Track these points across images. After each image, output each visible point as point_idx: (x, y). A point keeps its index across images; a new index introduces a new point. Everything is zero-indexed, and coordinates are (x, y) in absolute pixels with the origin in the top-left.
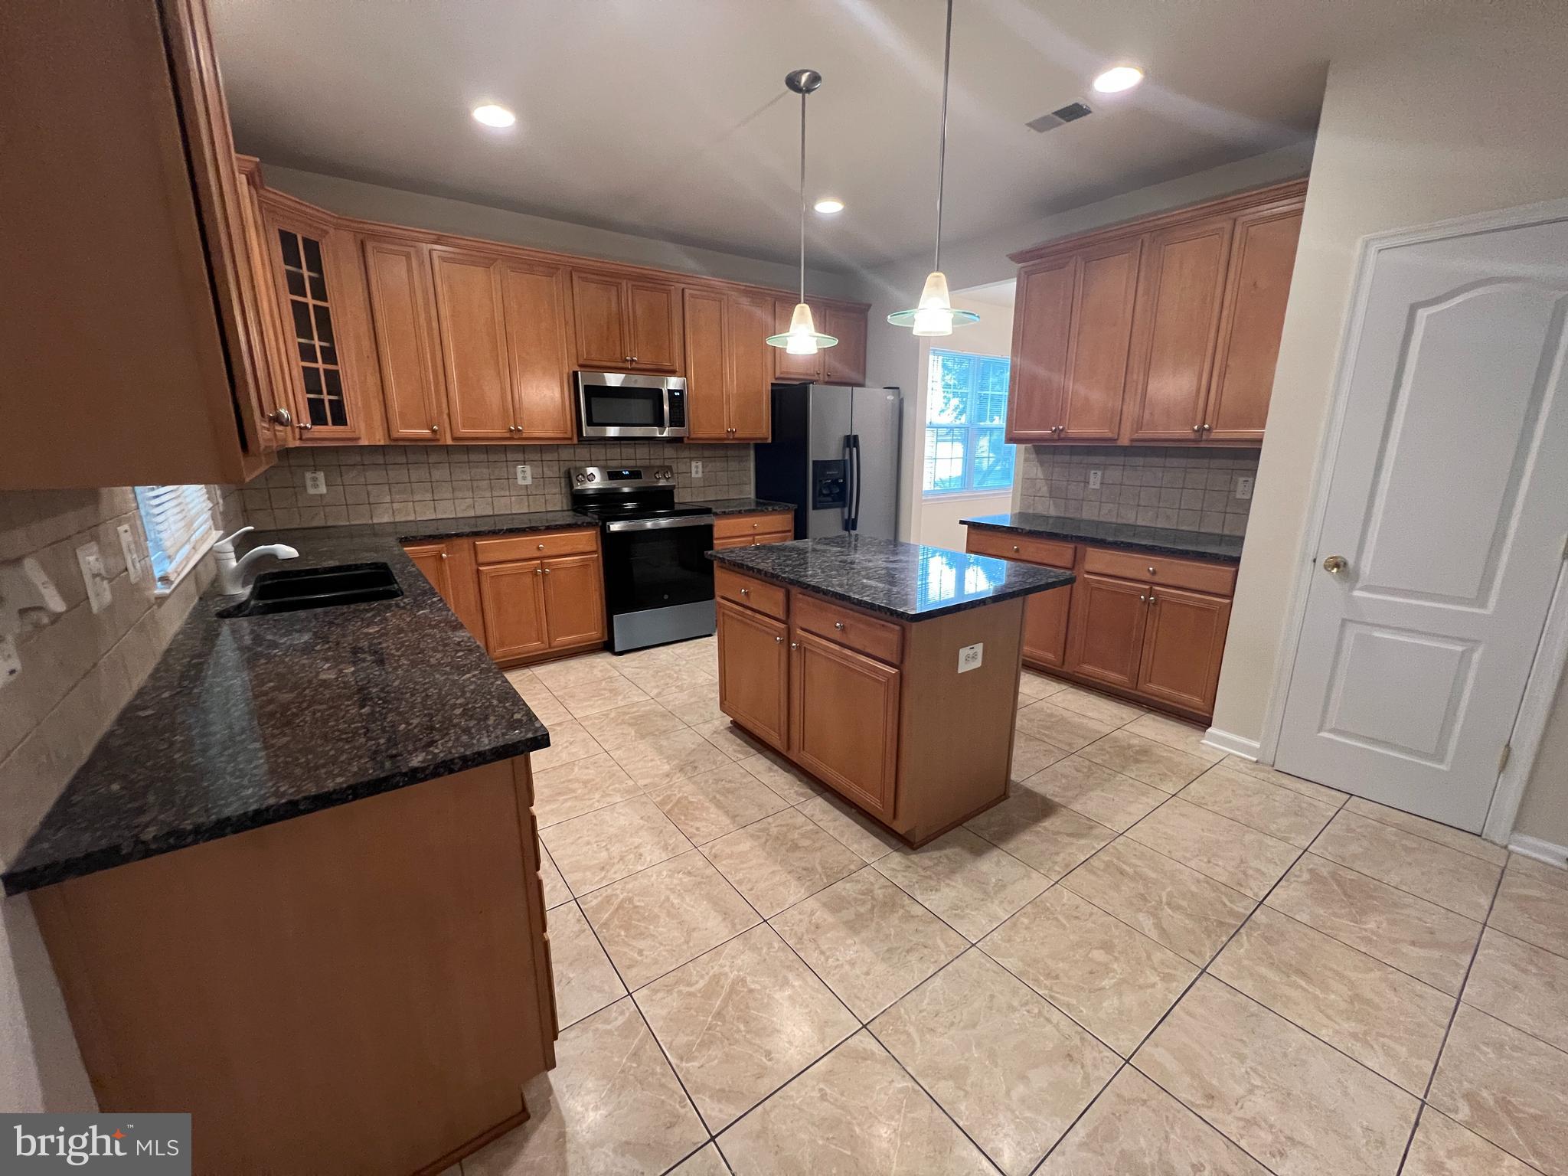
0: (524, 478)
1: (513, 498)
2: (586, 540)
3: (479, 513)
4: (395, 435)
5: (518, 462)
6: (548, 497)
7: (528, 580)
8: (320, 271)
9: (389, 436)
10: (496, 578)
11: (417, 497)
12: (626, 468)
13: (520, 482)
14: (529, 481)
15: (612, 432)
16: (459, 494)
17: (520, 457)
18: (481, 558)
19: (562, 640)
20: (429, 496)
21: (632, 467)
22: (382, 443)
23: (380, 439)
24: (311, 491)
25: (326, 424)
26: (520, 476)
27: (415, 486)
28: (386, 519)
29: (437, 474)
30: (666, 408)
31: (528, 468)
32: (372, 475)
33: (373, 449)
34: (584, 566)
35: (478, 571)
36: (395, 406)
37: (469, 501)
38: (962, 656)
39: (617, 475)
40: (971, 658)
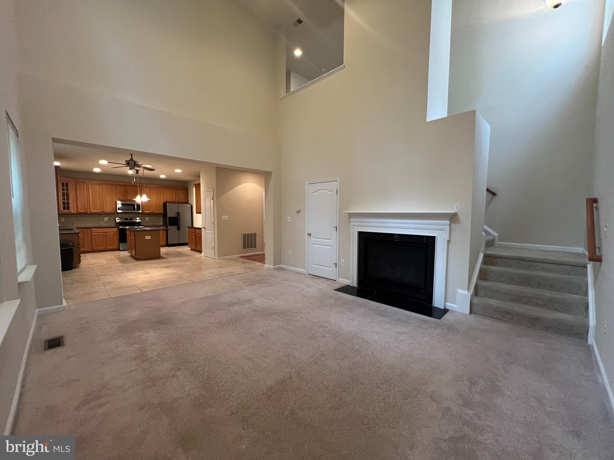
1: (103, 223)
2: (115, 230)
4: (79, 211)
6: (111, 223)
7: (102, 236)
8: (68, 187)
9: (77, 211)
10: (95, 235)
11: (82, 222)
12: (129, 218)
16: (91, 222)
17: (105, 216)
18: (93, 232)
19: (109, 247)
20: (85, 222)
21: (131, 218)
23: (75, 212)
24: (61, 221)
25: (65, 210)
27: (82, 220)
28: (76, 226)
29: (87, 219)
30: (136, 207)
32: (74, 218)
33: (74, 214)
34: (114, 234)
35: (92, 234)
36: (79, 207)
38: (146, 237)
39: (127, 219)
40: (148, 238)
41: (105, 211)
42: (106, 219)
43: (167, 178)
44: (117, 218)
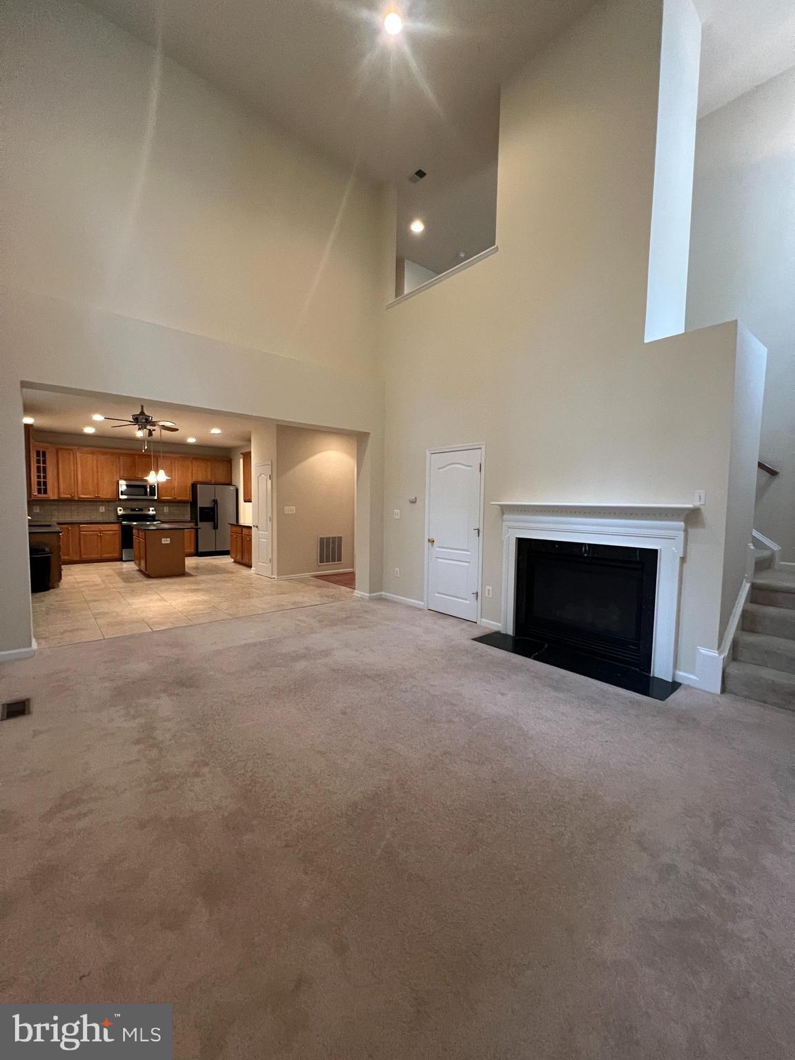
1: (98, 516)
2: (116, 527)
4: (61, 497)
6: (108, 515)
7: (95, 537)
8: (45, 457)
9: (59, 496)
10: (85, 535)
13: (101, 511)
14: (104, 511)
16: (80, 514)
17: (101, 504)
18: (81, 529)
19: (106, 556)
29: (73, 508)
30: (148, 490)
31: (103, 507)
32: (54, 508)
34: (114, 534)
35: (80, 533)
37: (83, 516)
38: (163, 539)
39: (133, 510)
40: (166, 541)
41: (101, 496)
42: (102, 509)
43: (199, 444)
44: (119, 508)
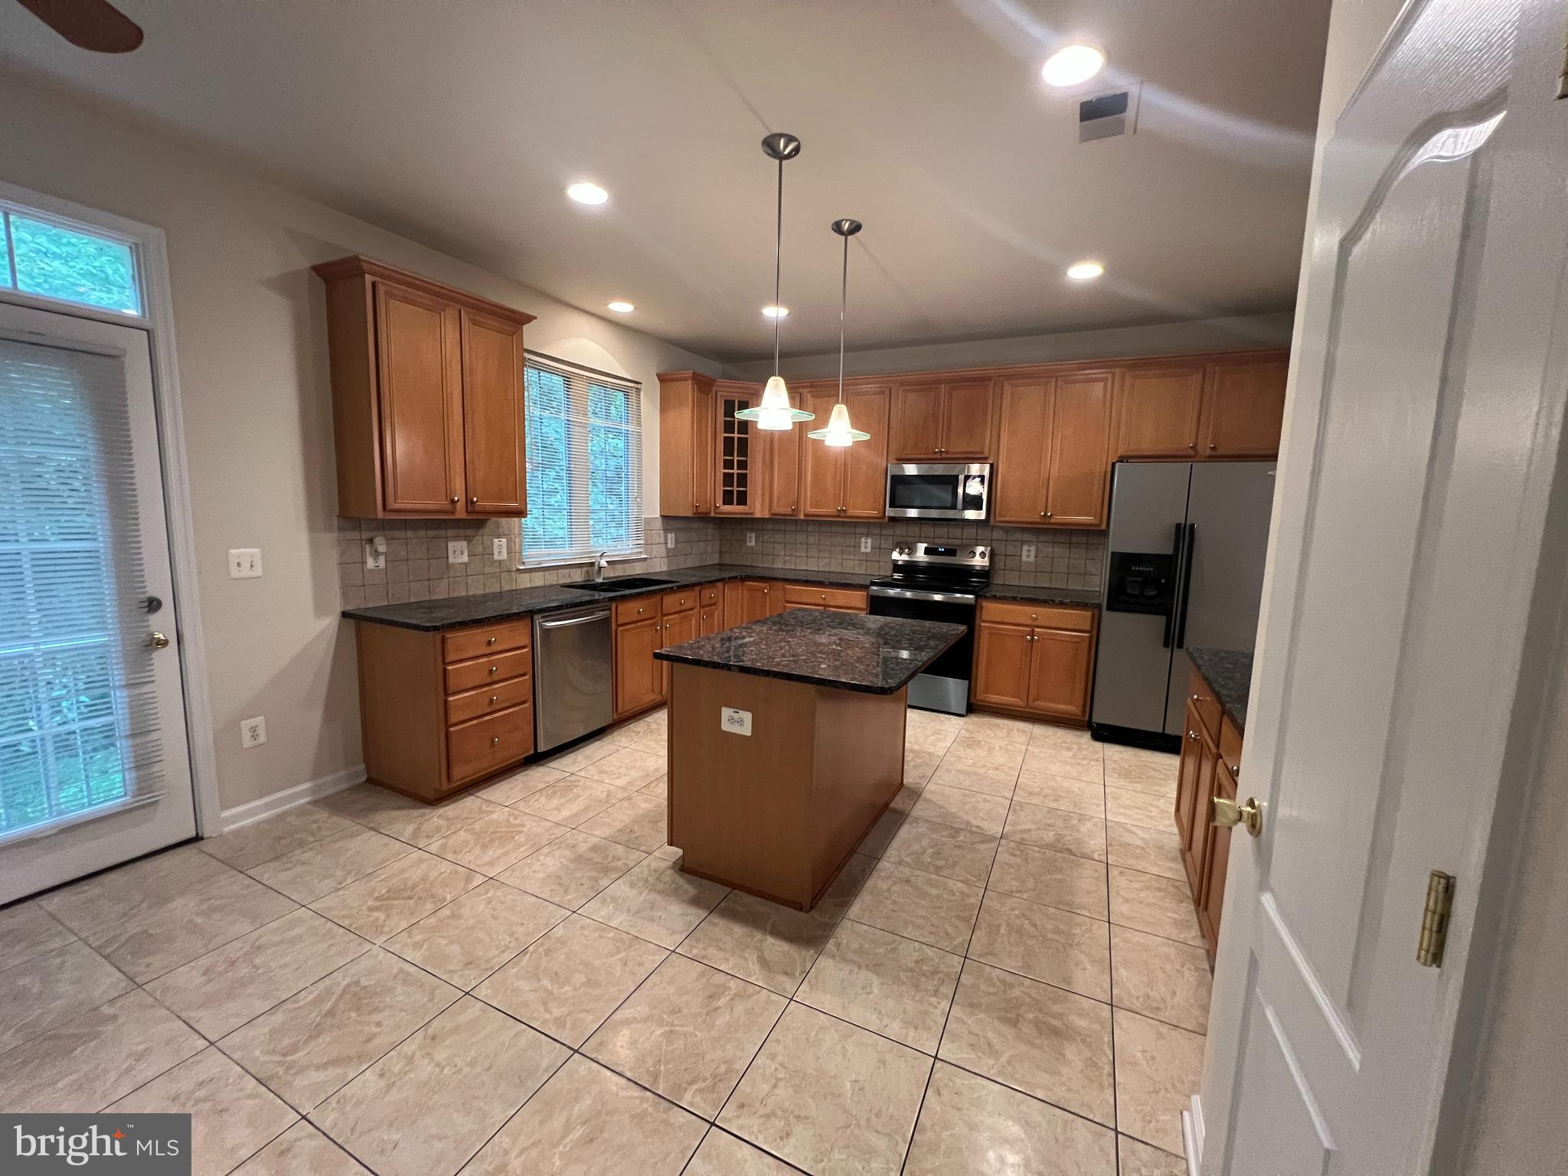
0: (866, 547)
1: (856, 562)
2: (859, 598)
3: (832, 570)
5: (863, 535)
6: (881, 564)
11: (798, 554)
12: (941, 546)
13: (863, 550)
14: (869, 550)
15: (913, 513)
16: (821, 554)
18: (788, 598)
20: (804, 554)
21: (946, 545)
22: (768, 517)
23: (767, 514)
24: (748, 544)
25: (732, 504)
26: (863, 545)
27: (798, 546)
28: (779, 566)
29: (811, 540)
30: (961, 491)
31: (869, 541)
33: (763, 520)
36: (777, 493)
37: (828, 560)
38: (725, 716)
39: (931, 551)
40: (735, 723)
42: (866, 545)
